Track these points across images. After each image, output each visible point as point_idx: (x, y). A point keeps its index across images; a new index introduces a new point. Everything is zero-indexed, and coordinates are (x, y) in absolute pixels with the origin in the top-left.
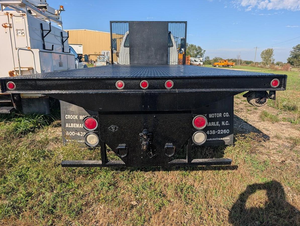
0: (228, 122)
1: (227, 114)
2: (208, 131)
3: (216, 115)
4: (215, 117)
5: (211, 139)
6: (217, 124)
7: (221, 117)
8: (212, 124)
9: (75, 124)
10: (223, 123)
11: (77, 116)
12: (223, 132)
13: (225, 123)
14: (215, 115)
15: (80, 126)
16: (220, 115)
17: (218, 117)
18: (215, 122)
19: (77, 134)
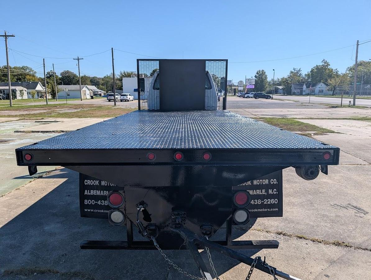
0: (276, 190)
1: (275, 181)
2: (253, 200)
3: (262, 181)
4: (261, 184)
5: (256, 210)
6: (263, 192)
7: (268, 183)
8: (257, 192)
9: (96, 191)
10: (270, 191)
11: (98, 181)
12: (270, 202)
13: (273, 192)
14: (260, 182)
15: (101, 193)
16: (266, 182)
17: (264, 184)
18: (260, 190)
19: (97, 202)
